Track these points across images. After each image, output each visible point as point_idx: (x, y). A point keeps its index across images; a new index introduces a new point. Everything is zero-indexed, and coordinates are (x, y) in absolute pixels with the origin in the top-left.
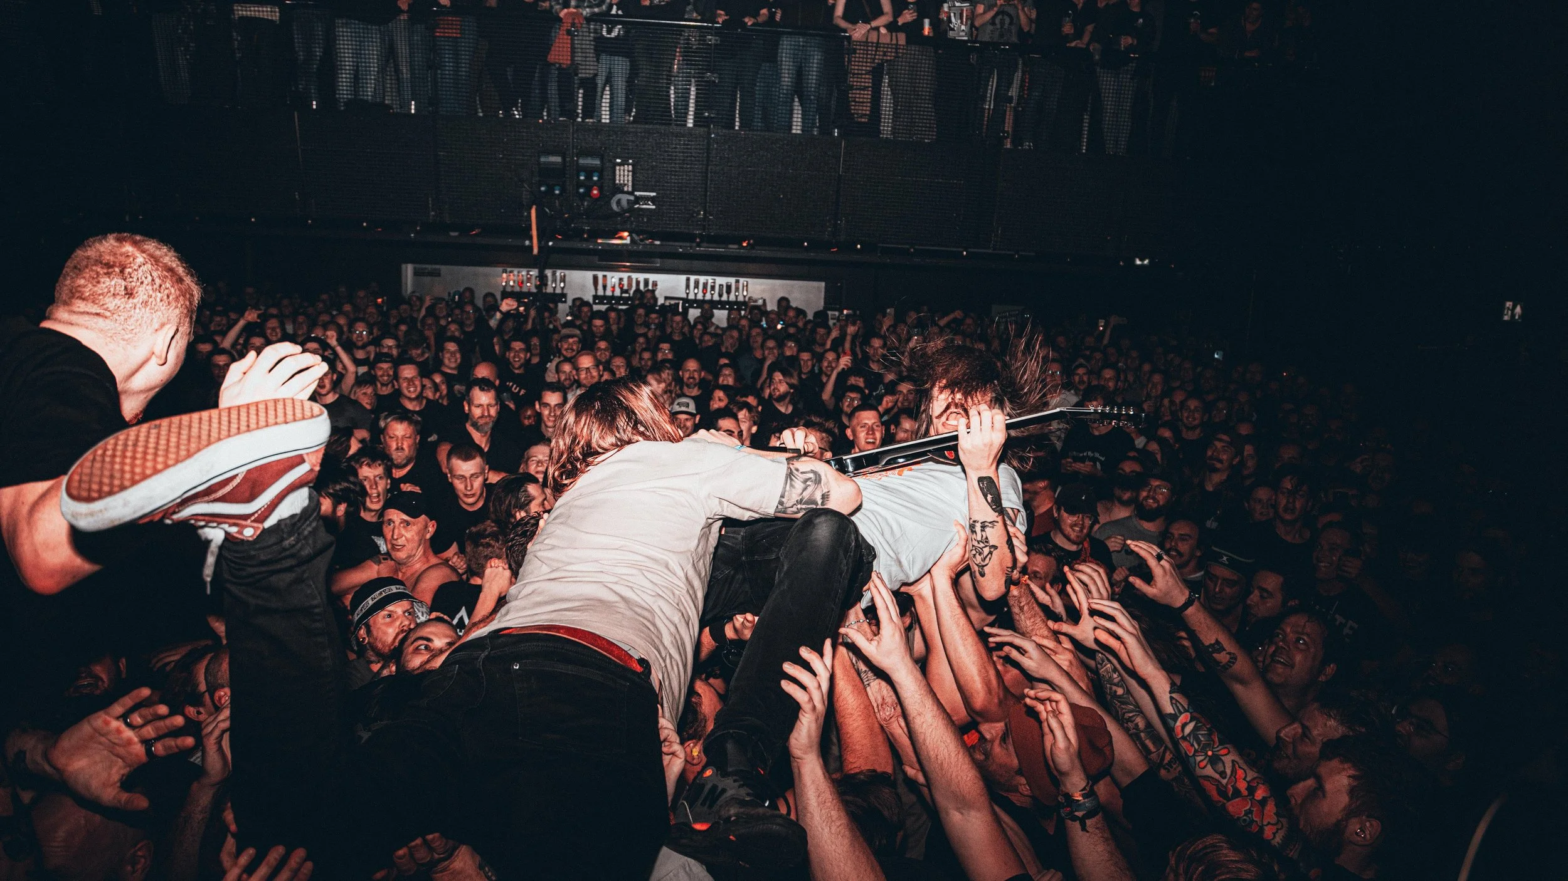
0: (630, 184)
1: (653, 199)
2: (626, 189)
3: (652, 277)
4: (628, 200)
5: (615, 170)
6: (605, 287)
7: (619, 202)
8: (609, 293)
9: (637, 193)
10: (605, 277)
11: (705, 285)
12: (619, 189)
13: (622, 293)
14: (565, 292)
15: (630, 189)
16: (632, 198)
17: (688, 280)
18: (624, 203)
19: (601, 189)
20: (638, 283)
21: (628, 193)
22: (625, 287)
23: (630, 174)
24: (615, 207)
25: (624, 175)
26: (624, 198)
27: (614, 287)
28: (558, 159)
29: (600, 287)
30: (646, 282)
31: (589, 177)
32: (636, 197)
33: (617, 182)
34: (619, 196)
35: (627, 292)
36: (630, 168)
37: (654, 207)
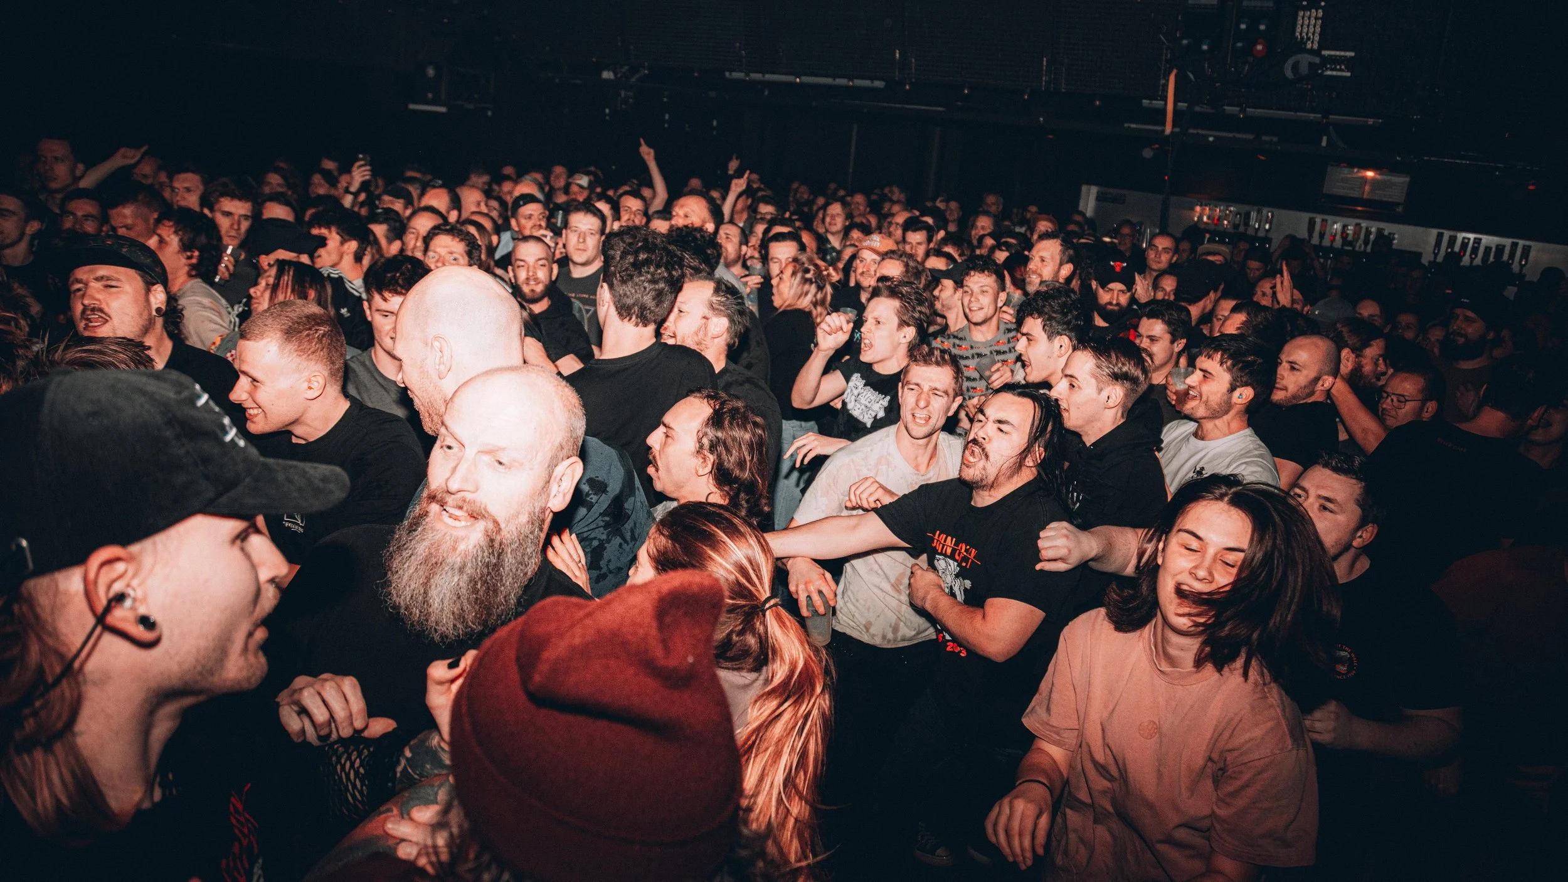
0: (1317, 38)
1: (1348, 63)
2: (1309, 46)
3: (1388, 228)
4: (1310, 63)
5: (1296, 19)
6: (1322, 236)
7: (1295, 66)
8: (1326, 242)
9: (1326, 53)
10: (1324, 221)
11: (1464, 245)
12: (1299, 47)
13: (1343, 245)
14: (1270, 235)
15: (1316, 46)
16: (1317, 60)
17: (1440, 236)
18: (1304, 69)
19: (1269, 44)
20: (1368, 232)
21: (1312, 52)
22: (1350, 238)
23: (1319, 22)
24: (1289, 73)
25: (1309, 24)
26: (1305, 60)
27: (1334, 236)
29: (1316, 234)
30: (1380, 232)
31: (1253, 25)
32: (1323, 58)
33: (1298, 35)
34: (1299, 57)
35: (1350, 243)
36: (1320, 13)
37: (1349, 74)
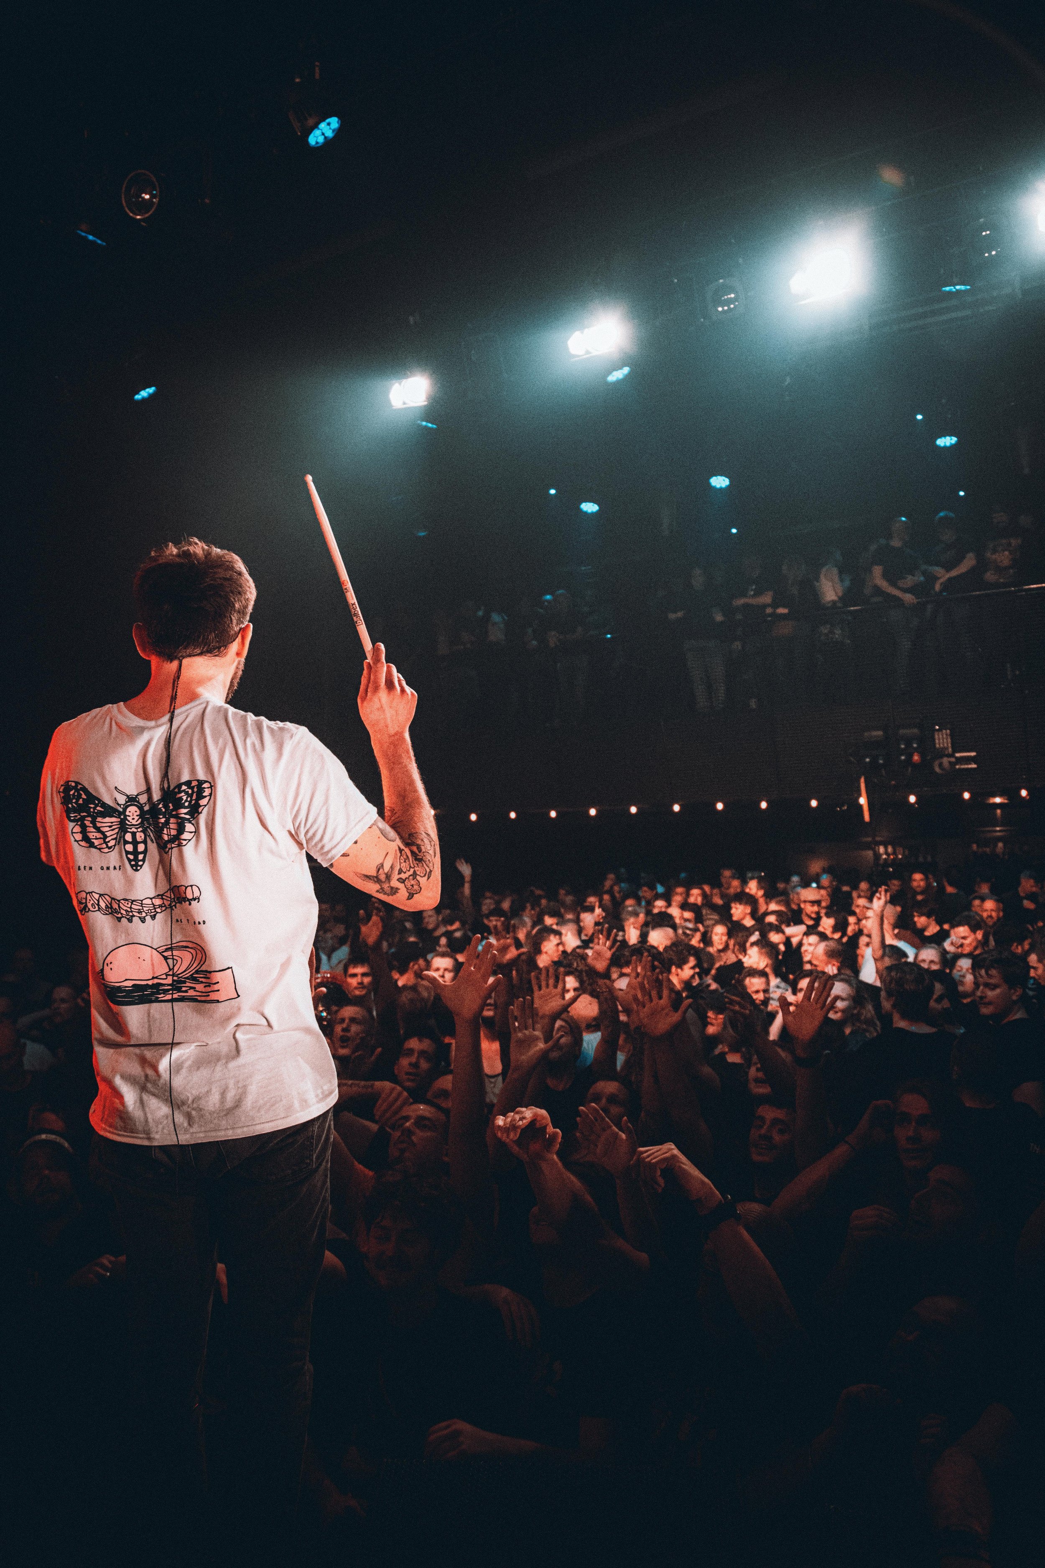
0: (950, 747)
1: (974, 759)
2: (946, 752)
4: (950, 762)
5: (934, 736)
7: (941, 765)
9: (958, 755)
12: (940, 753)
15: (951, 752)
16: (953, 760)
18: (947, 765)
19: (923, 755)
21: (949, 755)
23: (949, 737)
24: (937, 770)
25: (942, 739)
26: (945, 761)
28: (880, 733)
31: (909, 744)
32: (957, 758)
33: (937, 746)
34: (943, 759)
36: (949, 732)
37: (976, 766)
